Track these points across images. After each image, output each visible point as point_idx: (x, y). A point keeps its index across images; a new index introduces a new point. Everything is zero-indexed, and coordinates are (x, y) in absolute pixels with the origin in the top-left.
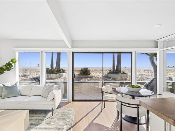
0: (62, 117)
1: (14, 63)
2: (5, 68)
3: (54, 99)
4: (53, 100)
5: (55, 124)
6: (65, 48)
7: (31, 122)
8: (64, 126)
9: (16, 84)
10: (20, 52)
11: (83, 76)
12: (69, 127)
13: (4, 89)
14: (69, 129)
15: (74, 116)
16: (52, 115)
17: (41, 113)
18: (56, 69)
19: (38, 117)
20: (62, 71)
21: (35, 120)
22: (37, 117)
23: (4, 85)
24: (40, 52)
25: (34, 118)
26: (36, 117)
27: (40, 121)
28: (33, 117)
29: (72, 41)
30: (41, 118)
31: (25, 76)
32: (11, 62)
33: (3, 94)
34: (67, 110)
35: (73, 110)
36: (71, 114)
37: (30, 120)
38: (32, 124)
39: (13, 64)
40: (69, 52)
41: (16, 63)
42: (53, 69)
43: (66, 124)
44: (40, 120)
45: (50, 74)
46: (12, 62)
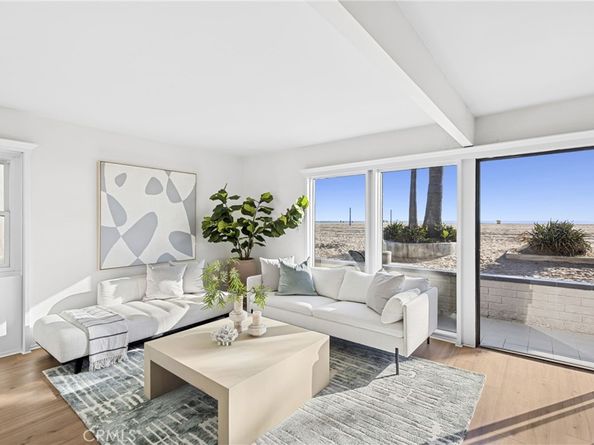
0: (429, 389)
1: (304, 208)
2: (285, 220)
3: (402, 321)
4: (399, 325)
5: (402, 401)
6: (447, 149)
7: (335, 372)
8: (435, 423)
9: (306, 263)
10: (317, 177)
11: (546, 258)
12: (453, 431)
13: (282, 272)
14: (453, 439)
15: (476, 402)
16: (397, 370)
17: (365, 356)
18: (424, 226)
19: (356, 364)
20: (446, 233)
21: (348, 370)
22: (352, 362)
23: (282, 263)
24: (366, 172)
25: (345, 364)
26: (349, 363)
27: (359, 377)
28: (343, 359)
29: (477, 119)
30: (361, 369)
31: (337, 246)
32: (297, 207)
33: (281, 283)
34: (452, 371)
35: (478, 379)
36: (464, 389)
37: (332, 366)
38: (337, 378)
39: (300, 211)
40: (462, 161)
41: (308, 209)
42: (416, 226)
43: (442, 416)
44: (360, 374)
45: (406, 242)
46: (300, 205)
